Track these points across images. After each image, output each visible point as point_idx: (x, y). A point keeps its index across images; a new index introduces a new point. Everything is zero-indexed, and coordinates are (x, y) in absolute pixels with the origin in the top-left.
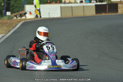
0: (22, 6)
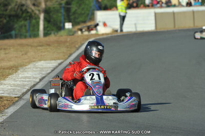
0: (90, 13)
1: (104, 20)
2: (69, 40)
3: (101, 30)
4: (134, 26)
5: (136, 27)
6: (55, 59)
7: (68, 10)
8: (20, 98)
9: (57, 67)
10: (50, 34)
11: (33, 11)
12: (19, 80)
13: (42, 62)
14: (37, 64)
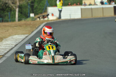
0: (45, 8)
1: (52, 12)
2: (32, 23)
3: (51, 18)
4: (69, 16)
5: (70, 16)
6: (24, 34)
7: (32, 7)
8: (3, 56)
9: (25, 38)
10: (22, 20)
11: (12, 7)
12: (3, 45)
13: (17, 35)
14: (13, 37)
